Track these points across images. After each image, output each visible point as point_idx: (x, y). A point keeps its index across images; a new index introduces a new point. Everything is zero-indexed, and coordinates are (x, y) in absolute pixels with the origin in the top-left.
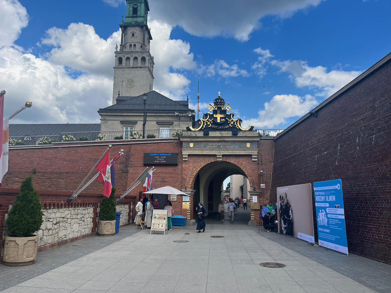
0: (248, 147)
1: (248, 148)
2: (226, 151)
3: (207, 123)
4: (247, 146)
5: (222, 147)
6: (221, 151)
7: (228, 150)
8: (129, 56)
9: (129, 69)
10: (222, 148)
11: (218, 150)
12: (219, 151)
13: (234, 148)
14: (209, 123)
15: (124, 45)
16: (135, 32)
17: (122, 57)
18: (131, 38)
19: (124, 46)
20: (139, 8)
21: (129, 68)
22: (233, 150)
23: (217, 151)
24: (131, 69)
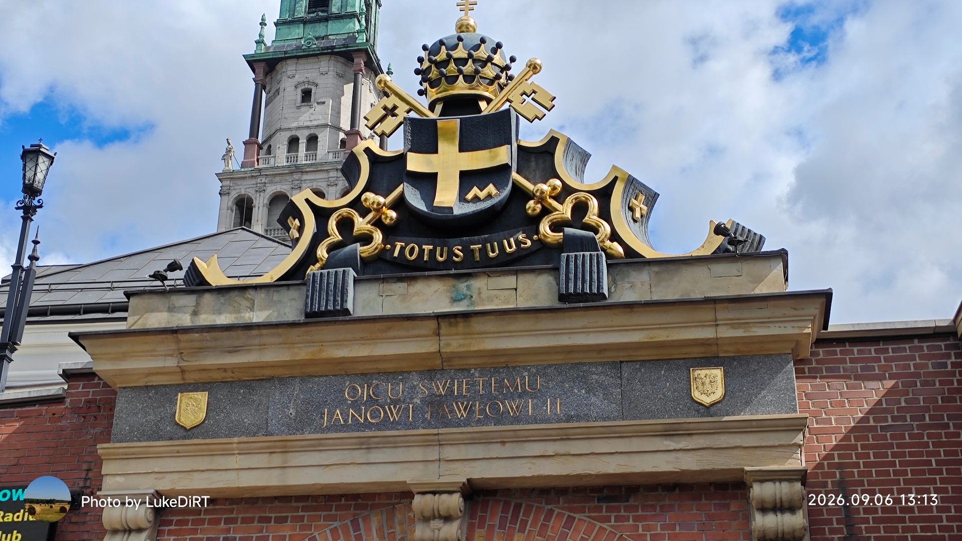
0: (707, 400)
1: (708, 409)
2: (496, 450)
3: (345, 225)
4: (696, 395)
5: (462, 414)
6: (450, 452)
7: (520, 439)
8: (284, 187)
10: (467, 423)
11: (426, 443)
12: (433, 454)
13: (579, 418)
14: (361, 224)
15: (264, 142)
16: (316, 81)
17: (251, 193)
18: (298, 108)
19: (265, 147)
22: (565, 437)
23: (417, 454)
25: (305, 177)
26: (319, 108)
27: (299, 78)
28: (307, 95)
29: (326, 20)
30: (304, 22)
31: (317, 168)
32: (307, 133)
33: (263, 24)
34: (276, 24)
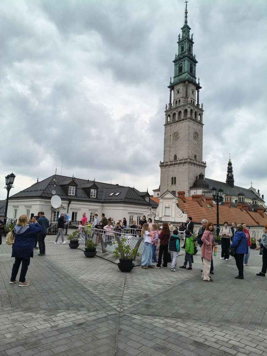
8: (175, 112)
9: (175, 124)
16: (179, 88)
20: (183, 66)
21: (175, 122)
24: (176, 123)
25: (178, 109)
26: (180, 94)
27: (177, 89)
28: (178, 92)
29: (181, 74)
30: (178, 76)
31: (180, 107)
32: (178, 100)
33: (171, 79)
34: (174, 78)
